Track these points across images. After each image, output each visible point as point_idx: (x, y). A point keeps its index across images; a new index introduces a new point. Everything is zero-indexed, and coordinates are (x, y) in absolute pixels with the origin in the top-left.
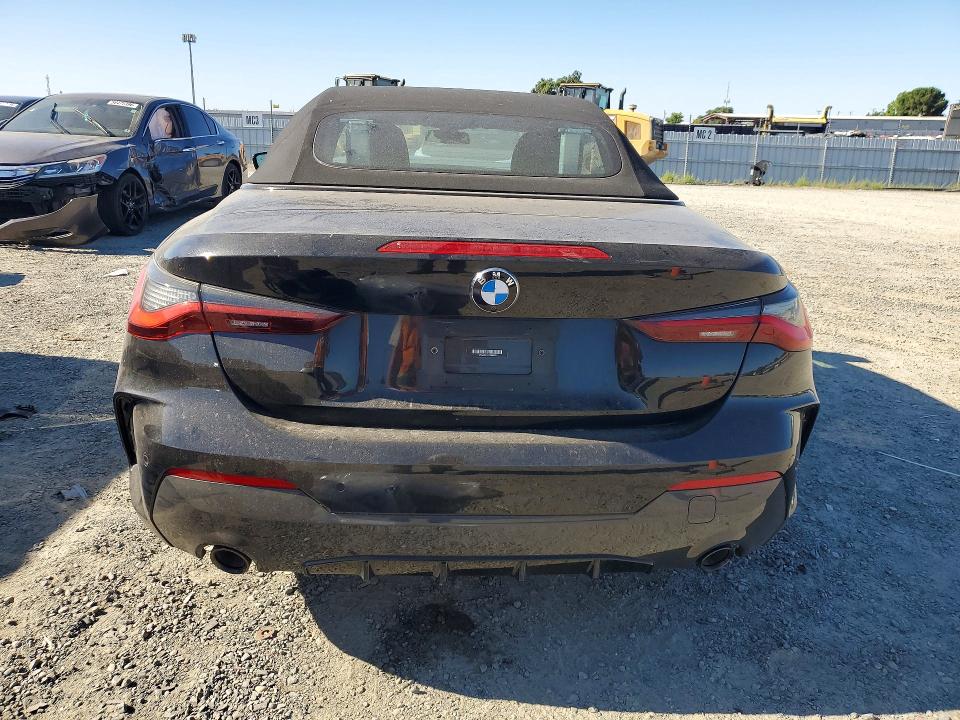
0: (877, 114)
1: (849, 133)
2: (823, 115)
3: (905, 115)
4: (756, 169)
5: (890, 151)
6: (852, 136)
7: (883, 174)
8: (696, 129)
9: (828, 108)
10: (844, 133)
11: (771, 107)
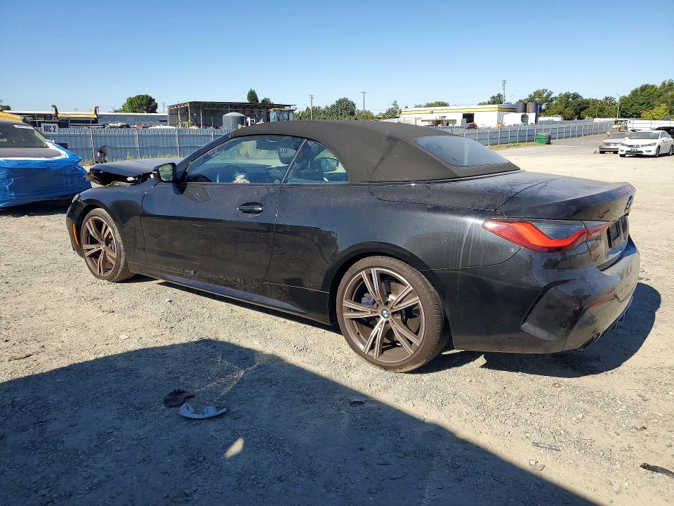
0: (116, 111)
1: (119, 125)
2: (93, 113)
3: (135, 112)
4: (101, 152)
5: (175, 136)
6: (122, 127)
7: (174, 150)
8: (42, 125)
9: (96, 108)
10: (116, 125)
11: (54, 106)
